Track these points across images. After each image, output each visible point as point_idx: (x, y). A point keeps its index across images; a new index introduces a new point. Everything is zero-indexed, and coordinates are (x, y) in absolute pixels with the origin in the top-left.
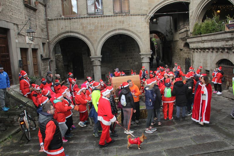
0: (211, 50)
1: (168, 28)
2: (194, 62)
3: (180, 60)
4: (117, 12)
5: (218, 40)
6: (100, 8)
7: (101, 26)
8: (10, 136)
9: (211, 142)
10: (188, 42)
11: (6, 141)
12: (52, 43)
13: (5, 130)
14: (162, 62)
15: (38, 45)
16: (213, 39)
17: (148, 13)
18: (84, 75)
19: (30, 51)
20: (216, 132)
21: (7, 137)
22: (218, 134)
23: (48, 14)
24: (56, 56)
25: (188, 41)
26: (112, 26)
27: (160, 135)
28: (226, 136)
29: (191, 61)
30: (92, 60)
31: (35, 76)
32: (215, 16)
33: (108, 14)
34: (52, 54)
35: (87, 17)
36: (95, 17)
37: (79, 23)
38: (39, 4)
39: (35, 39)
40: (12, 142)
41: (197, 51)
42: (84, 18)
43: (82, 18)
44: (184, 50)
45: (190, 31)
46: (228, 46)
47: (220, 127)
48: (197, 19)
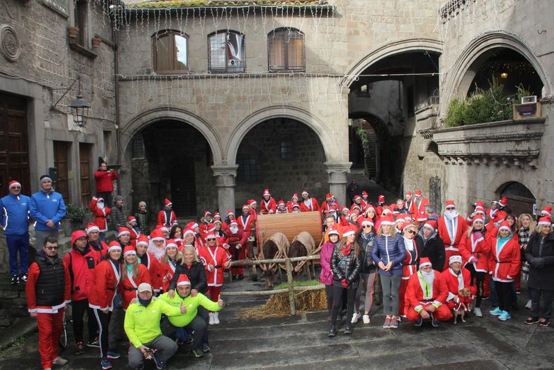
0: (485, 161)
1: (394, 108)
2: (447, 188)
3: (418, 180)
4: (275, 67)
5: (500, 138)
6: (238, 56)
7: (239, 99)
8: (19, 338)
9: (465, 363)
10: (436, 141)
11: (10, 349)
12: (126, 133)
13: (8, 324)
14: (379, 185)
15: (94, 135)
16: (488, 135)
17: (346, 73)
18: (195, 208)
19: (76, 147)
20: (478, 342)
21: (13, 341)
22: (482, 345)
23: (120, 66)
24: (133, 163)
25: (436, 138)
26: (264, 99)
27: (356, 345)
28: (499, 350)
29: (442, 184)
30: (216, 174)
31: (84, 205)
32: (492, 85)
33: (255, 72)
34: (125, 158)
35: (208, 77)
36: (225, 78)
37: (190, 90)
38: (102, 45)
39: (89, 121)
40: (25, 352)
41: (455, 161)
42: (202, 78)
43: (197, 78)
44: (428, 159)
45: (441, 117)
46: (520, 154)
47: (489, 330)
48: (456, 89)
